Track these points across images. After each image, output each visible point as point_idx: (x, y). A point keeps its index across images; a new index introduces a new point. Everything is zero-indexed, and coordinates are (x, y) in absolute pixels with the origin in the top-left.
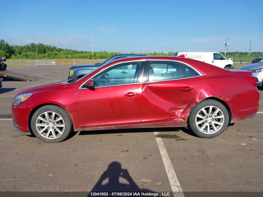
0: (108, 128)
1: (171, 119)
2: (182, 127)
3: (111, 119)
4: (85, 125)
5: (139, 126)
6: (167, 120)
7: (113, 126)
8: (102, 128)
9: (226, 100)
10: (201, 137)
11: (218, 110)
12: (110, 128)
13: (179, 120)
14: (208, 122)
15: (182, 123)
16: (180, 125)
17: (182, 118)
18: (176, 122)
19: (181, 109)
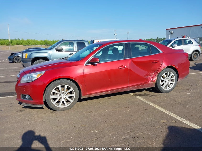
0: (106, 93)
1: (147, 83)
2: (153, 87)
3: (108, 86)
4: (90, 93)
5: (127, 90)
6: (144, 84)
7: (110, 92)
8: (102, 94)
9: (177, 67)
10: (163, 93)
11: (172, 74)
12: (108, 93)
13: (151, 82)
14: (167, 82)
15: (152, 85)
16: (151, 86)
17: (153, 81)
18: (149, 84)
19: (152, 75)
